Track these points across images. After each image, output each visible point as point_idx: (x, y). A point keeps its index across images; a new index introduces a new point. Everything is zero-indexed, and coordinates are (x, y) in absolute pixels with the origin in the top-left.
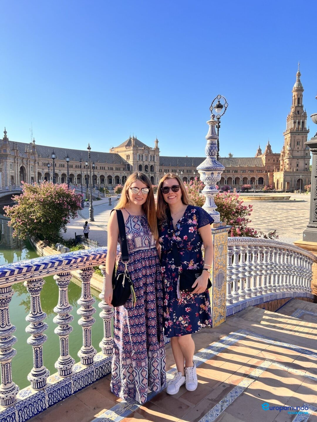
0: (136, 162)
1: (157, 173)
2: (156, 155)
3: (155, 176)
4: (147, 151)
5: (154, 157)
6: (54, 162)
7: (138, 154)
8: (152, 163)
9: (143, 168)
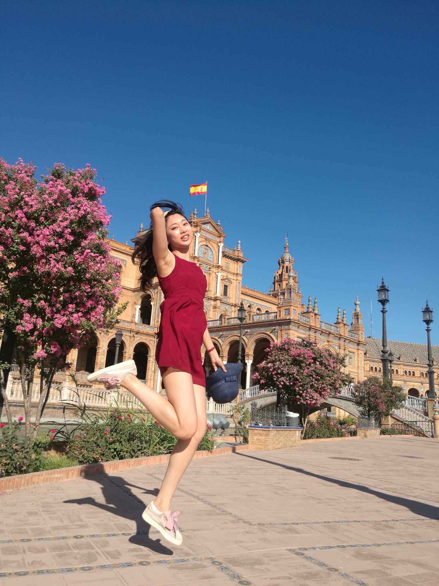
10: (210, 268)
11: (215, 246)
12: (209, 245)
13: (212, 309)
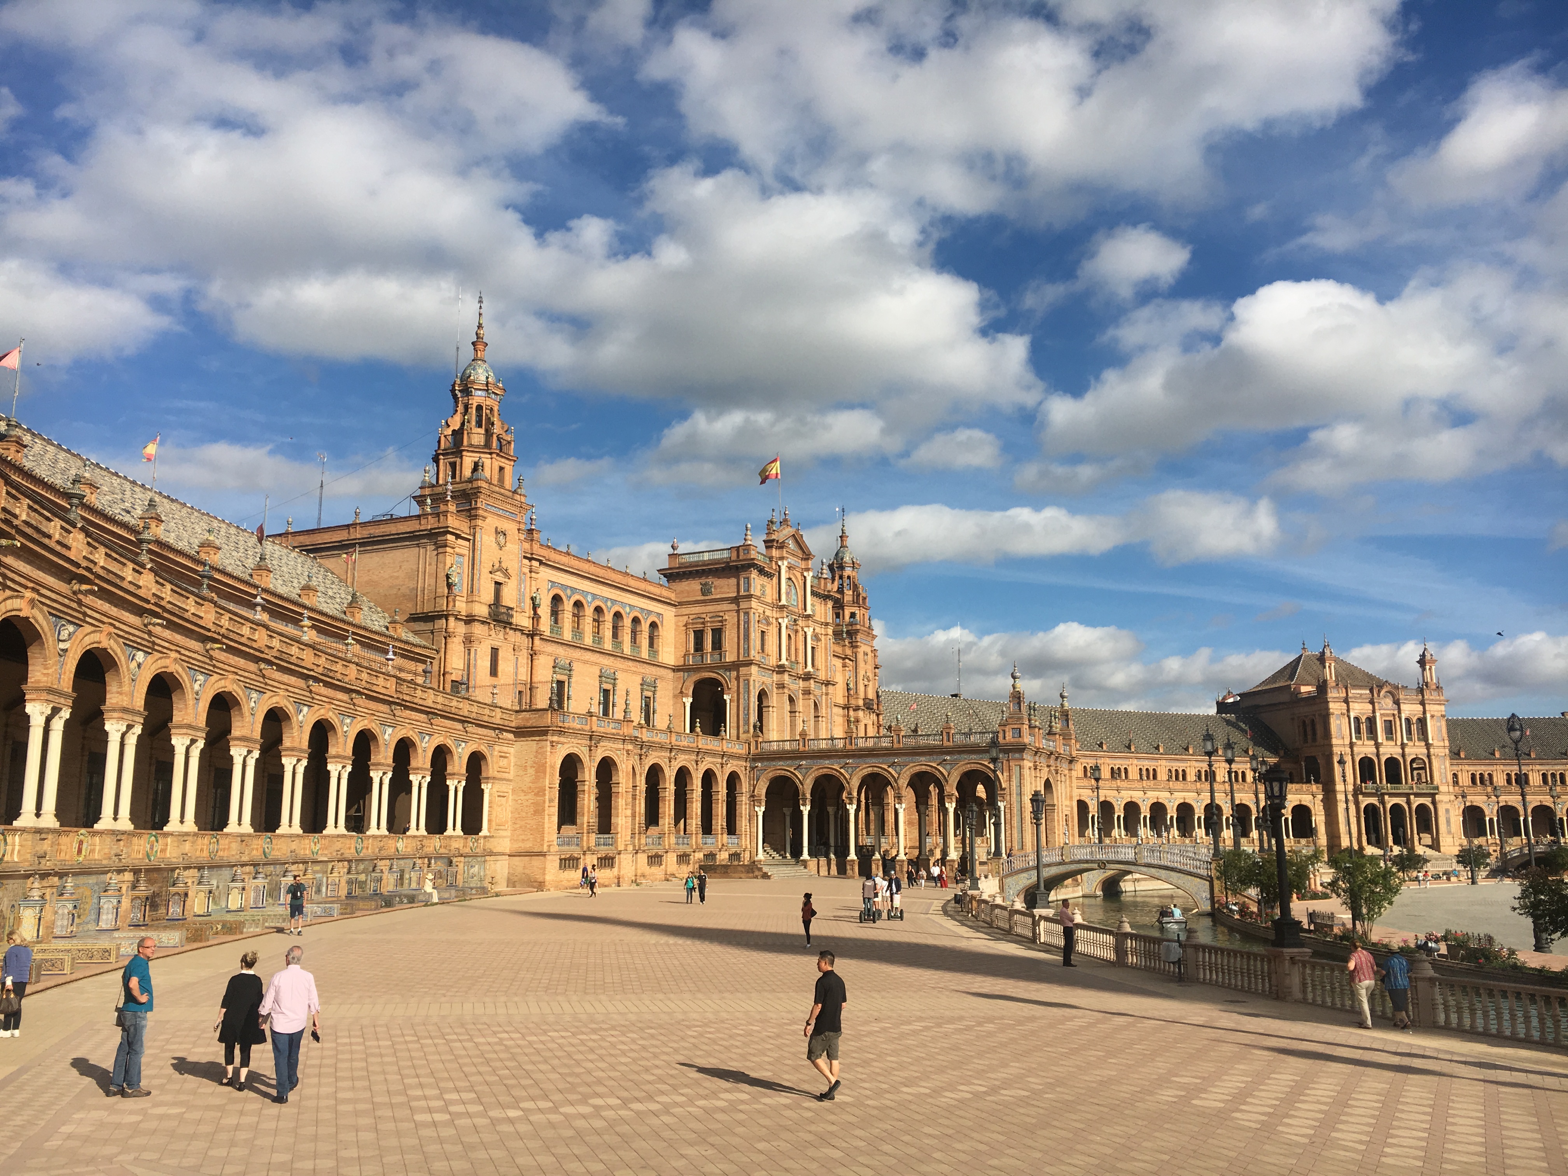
0: (1348, 750)
1: (1443, 788)
2: (1432, 716)
3: (1434, 803)
4: (1388, 702)
5: (1422, 722)
6: (1210, 766)
7: (1352, 715)
8: (1415, 749)
9: (1381, 773)
10: (795, 620)
11: (799, 575)
12: (793, 579)
13: (801, 696)
